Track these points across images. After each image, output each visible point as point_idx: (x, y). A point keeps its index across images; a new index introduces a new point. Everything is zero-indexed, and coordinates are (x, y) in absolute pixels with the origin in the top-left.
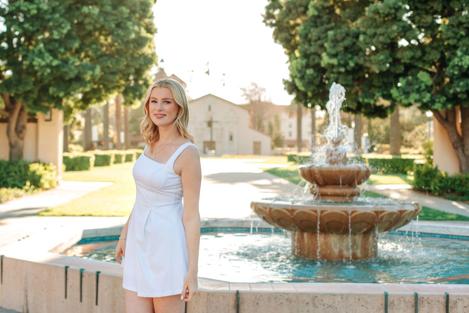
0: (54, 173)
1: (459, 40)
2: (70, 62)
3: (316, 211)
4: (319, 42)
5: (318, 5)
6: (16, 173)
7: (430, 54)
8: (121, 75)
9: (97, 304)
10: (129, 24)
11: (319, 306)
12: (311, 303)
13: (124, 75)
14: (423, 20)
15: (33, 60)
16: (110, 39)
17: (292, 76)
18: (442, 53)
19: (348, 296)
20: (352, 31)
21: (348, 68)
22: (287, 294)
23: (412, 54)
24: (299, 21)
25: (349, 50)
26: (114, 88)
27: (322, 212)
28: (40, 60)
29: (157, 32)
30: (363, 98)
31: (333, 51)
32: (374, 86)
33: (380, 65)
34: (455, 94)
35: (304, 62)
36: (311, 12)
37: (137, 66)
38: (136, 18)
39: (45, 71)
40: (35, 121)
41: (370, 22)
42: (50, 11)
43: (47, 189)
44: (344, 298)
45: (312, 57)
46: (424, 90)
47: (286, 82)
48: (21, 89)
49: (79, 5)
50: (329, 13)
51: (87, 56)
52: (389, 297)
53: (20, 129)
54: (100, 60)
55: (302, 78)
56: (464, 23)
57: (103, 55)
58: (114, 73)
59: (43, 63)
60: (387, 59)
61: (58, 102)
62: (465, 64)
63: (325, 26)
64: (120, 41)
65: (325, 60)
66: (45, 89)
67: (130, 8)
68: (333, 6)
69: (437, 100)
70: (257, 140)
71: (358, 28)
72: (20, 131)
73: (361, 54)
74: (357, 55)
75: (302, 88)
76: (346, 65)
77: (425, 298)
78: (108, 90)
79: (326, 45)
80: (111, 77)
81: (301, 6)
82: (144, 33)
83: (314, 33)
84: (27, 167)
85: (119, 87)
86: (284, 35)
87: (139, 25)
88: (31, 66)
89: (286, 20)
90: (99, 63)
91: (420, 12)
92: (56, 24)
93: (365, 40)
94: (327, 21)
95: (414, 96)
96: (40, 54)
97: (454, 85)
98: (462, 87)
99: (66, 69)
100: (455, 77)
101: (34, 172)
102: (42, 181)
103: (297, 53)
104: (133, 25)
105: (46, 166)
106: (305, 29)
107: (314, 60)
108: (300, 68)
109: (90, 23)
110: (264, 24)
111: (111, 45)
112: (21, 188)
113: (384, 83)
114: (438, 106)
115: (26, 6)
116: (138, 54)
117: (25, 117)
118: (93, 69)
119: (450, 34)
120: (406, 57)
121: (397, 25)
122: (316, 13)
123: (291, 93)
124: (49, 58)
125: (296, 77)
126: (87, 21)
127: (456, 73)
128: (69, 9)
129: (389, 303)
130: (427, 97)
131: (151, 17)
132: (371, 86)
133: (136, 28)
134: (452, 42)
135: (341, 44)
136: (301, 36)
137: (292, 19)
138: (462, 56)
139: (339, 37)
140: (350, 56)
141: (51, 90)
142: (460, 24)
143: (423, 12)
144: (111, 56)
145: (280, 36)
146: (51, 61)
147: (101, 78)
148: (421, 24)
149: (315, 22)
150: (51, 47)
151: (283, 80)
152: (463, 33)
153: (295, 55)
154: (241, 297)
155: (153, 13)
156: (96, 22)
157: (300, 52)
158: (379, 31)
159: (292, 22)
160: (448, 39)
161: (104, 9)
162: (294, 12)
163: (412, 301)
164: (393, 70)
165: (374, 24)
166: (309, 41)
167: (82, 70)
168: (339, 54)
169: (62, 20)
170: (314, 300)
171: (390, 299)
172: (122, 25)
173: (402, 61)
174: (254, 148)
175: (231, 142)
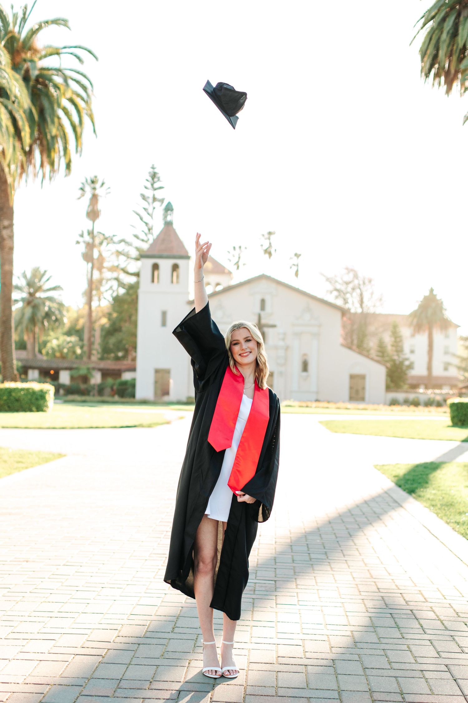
70: (357, 371)
174: (351, 388)
175: (305, 374)
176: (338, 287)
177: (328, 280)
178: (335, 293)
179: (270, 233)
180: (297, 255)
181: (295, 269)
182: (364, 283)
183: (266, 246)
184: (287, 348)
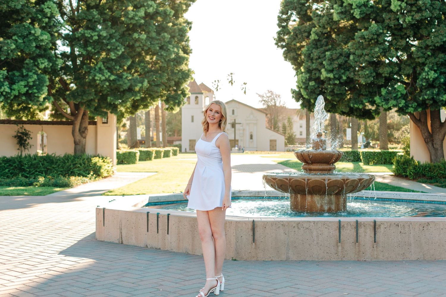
0: (111, 165)
1: (426, 59)
2: (124, 77)
3: (304, 180)
4: (320, 60)
5: (318, 31)
6: (81, 164)
7: (404, 69)
8: (164, 87)
9: (168, 234)
10: (170, 46)
11: (301, 228)
12: (296, 227)
13: (166, 87)
14: (399, 44)
15: (95, 76)
16: (155, 58)
17: (298, 87)
18: (414, 68)
19: (318, 222)
20: (345, 51)
21: (342, 81)
22: (283, 221)
23: (391, 69)
24: (304, 43)
25: (342, 67)
26: (158, 97)
27: (308, 180)
28: (100, 76)
29: (191, 53)
30: (354, 104)
31: (330, 68)
32: (362, 94)
33: (366, 78)
34: (424, 101)
35: (308, 76)
36: (313, 37)
37: (177, 80)
38: (175, 41)
39: (105, 84)
40: (95, 123)
41: (358, 45)
42: (109, 37)
43: (105, 177)
44: (316, 224)
45: (314, 72)
46: (400, 98)
47: (294, 92)
48: (85, 99)
49: (130, 32)
50: (326, 38)
51: (136, 71)
52: (341, 223)
53: (82, 130)
54: (147, 75)
55: (306, 88)
56: (430, 46)
57: (150, 71)
58: (158, 85)
59: (103, 78)
60: (371, 73)
61: (114, 108)
62: (431, 77)
63: (324, 48)
64: (163, 60)
65: (324, 74)
66: (103, 98)
67: (170, 34)
68: (330, 32)
69: (410, 105)
70: (273, 138)
71: (349, 50)
72: (83, 131)
73: (351, 69)
74: (348, 70)
75: (306, 97)
76: (340, 78)
77: (362, 223)
78: (153, 99)
79: (324, 63)
80: (156, 88)
81: (305, 32)
82: (181, 53)
83: (315, 53)
84: (89, 160)
85: (162, 96)
86: (292, 54)
87: (177, 47)
88: (94, 80)
89: (294, 42)
90: (146, 77)
91: (396, 37)
92: (113, 47)
93: (354, 59)
94: (325, 44)
95: (392, 102)
96: (100, 71)
97: (422, 94)
98: (429, 95)
99: (121, 83)
100: (423, 87)
101: (95, 164)
102: (102, 171)
103: (302, 69)
104: (173, 48)
105: (104, 159)
106: (308, 50)
107: (315, 74)
108: (304, 81)
109: (140, 46)
110: (276, 46)
111: (156, 63)
112: (86, 177)
113: (369, 92)
114: (411, 110)
115: (89, 34)
116: (177, 70)
117: (87, 120)
118: (142, 82)
119: (420, 54)
120: (386, 72)
121: (379, 48)
122: (317, 38)
123: (298, 100)
124: (107, 74)
125: (301, 87)
126: (137, 44)
127: (424, 84)
128: (123, 35)
129: (341, 226)
130: (402, 103)
131: (187, 40)
132: (360, 95)
133: (176, 50)
134: (421, 60)
135: (336, 62)
136: (305, 55)
137: (298, 42)
138: (428, 71)
139: (334, 57)
140: (343, 71)
141: (109, 99)
142: (427, 47)
143: (399, 37)
144: (156, 72)
145: (289, 55)
146: (109, 76)
147: (148, 89)
148: (398, 47)
149: (317, 45)
150: (109, 66)
151: (292, 89)
152: (429, 53)
153: (301, 70)
154: (256, 223)
155: (188, 38)
156: (144, 45)
157: (305, 68)
158: (365, 52)
159: (298, 45)
160: (419, 58)
161: (150, 35)
162: (299, 36)
163: (355, 225)
164: (376, 82)
165: (361, 47)
166: (312, 59)
167: (133, 84)
168: (335, 69)
169: (117, 44)
170: (298, 225)
171: (342, 224)
172: (165, 47)
173: (383, 75)
174: (270, 145)
175: (251, 140)
176: (264, 99)
177: (260, 96)
178: (263, 102)
179: (231, 74)
180: (245, 84)
181: (244, 90)
182: (276, 97)
183: (230, 80)
184: (244, 130)
